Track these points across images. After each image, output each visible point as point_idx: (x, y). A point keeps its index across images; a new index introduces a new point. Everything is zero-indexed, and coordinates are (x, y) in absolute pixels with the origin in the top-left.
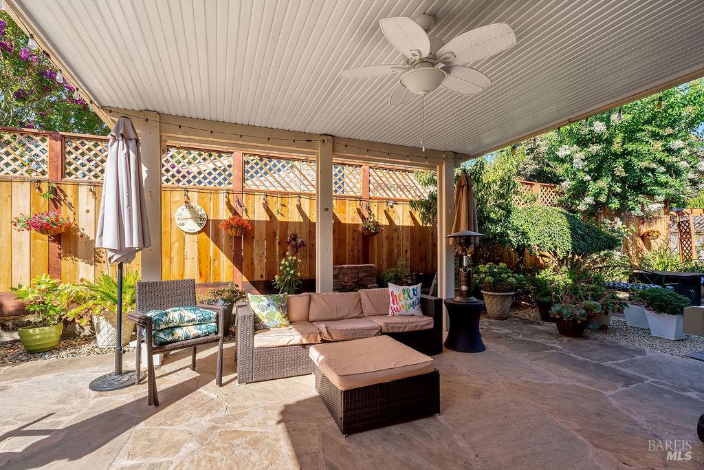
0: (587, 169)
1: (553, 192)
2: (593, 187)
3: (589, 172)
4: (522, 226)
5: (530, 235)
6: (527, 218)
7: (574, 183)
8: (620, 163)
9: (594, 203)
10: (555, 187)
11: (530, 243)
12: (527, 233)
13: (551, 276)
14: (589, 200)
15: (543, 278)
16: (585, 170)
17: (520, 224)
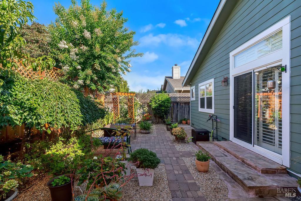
0: (78, 61)
1: (55, 73)
2: (82, 74)
3: (80, 64)
4: (28, 100)
5: (40, 111)
6: (35, 90)
7: (71, 68)
8: (97, 61)
9: (84, 84)
10: (57, 70)
11: (39, 121)
12: (35, 109)
13: (63, 150)
14: (81, 82)
15: (53, 154)
16: (77, 61)
17: (26, 98)
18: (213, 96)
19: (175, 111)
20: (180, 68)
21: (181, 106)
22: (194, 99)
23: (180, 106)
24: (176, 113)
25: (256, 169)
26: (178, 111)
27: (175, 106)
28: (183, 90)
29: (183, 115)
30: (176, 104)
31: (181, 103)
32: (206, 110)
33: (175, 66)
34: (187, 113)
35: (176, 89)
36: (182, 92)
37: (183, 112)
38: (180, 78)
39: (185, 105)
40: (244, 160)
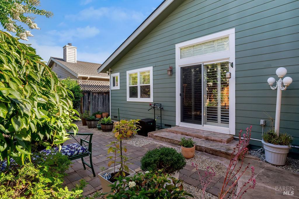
18: (151, 84)
19: (86, 103)
20: (76, 49)
21: (94, 97)
22: (118, 87)
23: (92, 97)
24: (87, 105)
25: (221, 142)
26: (89, 102)
27: (86, 98)
28: (89, 78)
29: (96, 107)
30: (87, 94)
31: (93, 93)
32: (139, 99)
33: (68, 46)
34: (102, 104)
35: (79, 75)
36: (88, 79)
37: (97, 103)
38: (76, 62)
39: (99, 95)
40: (208, 138)
